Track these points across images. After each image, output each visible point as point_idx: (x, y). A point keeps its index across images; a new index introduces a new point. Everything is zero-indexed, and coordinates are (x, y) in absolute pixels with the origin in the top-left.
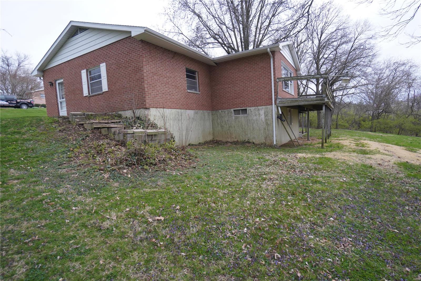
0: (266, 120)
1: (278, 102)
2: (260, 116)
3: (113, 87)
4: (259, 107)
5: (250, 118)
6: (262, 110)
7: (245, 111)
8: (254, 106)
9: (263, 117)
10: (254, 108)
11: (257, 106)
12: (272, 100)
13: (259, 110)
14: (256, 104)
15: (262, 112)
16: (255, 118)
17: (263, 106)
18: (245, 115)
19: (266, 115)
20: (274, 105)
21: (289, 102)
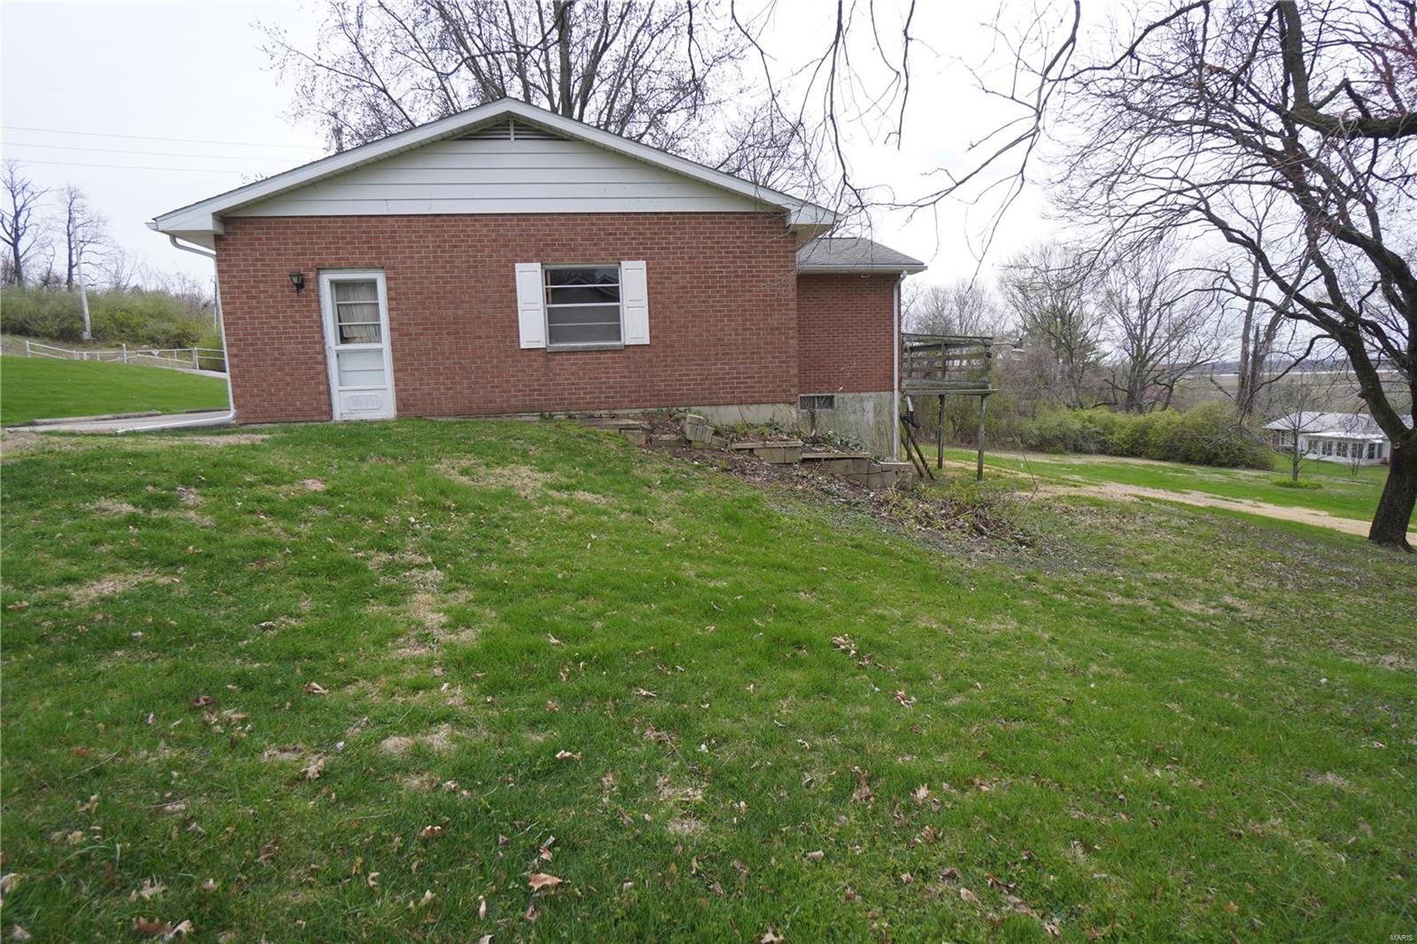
0: (878, 423)
1: (904, 386)
2: (863, 416)
3: (675, 335)
4: (862, 394)
5: (841, 418)
6: (870, 401)
7: (829, 401)
8: (853, 391)
9: (870, 416)
10: (850, 395)
11: (859, 392)
12: (893, 380)
13: (862, 400)
14: (856, 386)
15: (869, 406)
16: (852, 418)
17: (871, 391)
18: (830, 410)
19: (877, 413)
20: (896, 392)
21: (926, 387)
